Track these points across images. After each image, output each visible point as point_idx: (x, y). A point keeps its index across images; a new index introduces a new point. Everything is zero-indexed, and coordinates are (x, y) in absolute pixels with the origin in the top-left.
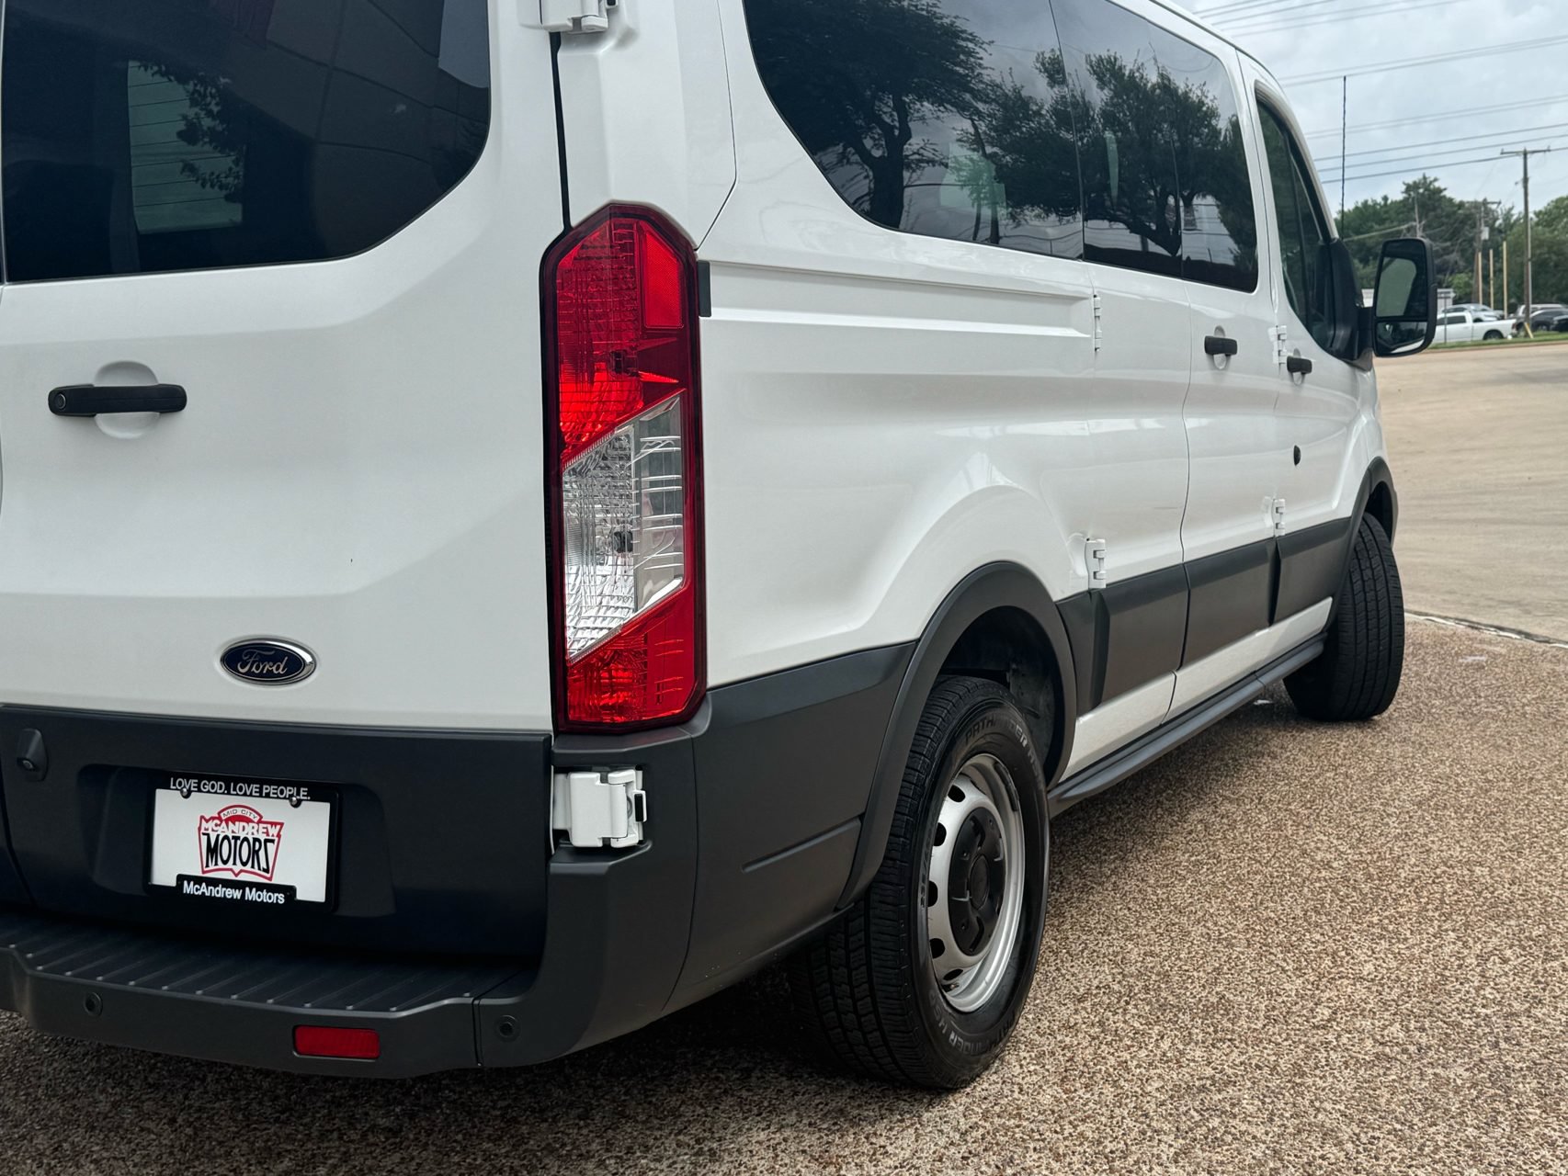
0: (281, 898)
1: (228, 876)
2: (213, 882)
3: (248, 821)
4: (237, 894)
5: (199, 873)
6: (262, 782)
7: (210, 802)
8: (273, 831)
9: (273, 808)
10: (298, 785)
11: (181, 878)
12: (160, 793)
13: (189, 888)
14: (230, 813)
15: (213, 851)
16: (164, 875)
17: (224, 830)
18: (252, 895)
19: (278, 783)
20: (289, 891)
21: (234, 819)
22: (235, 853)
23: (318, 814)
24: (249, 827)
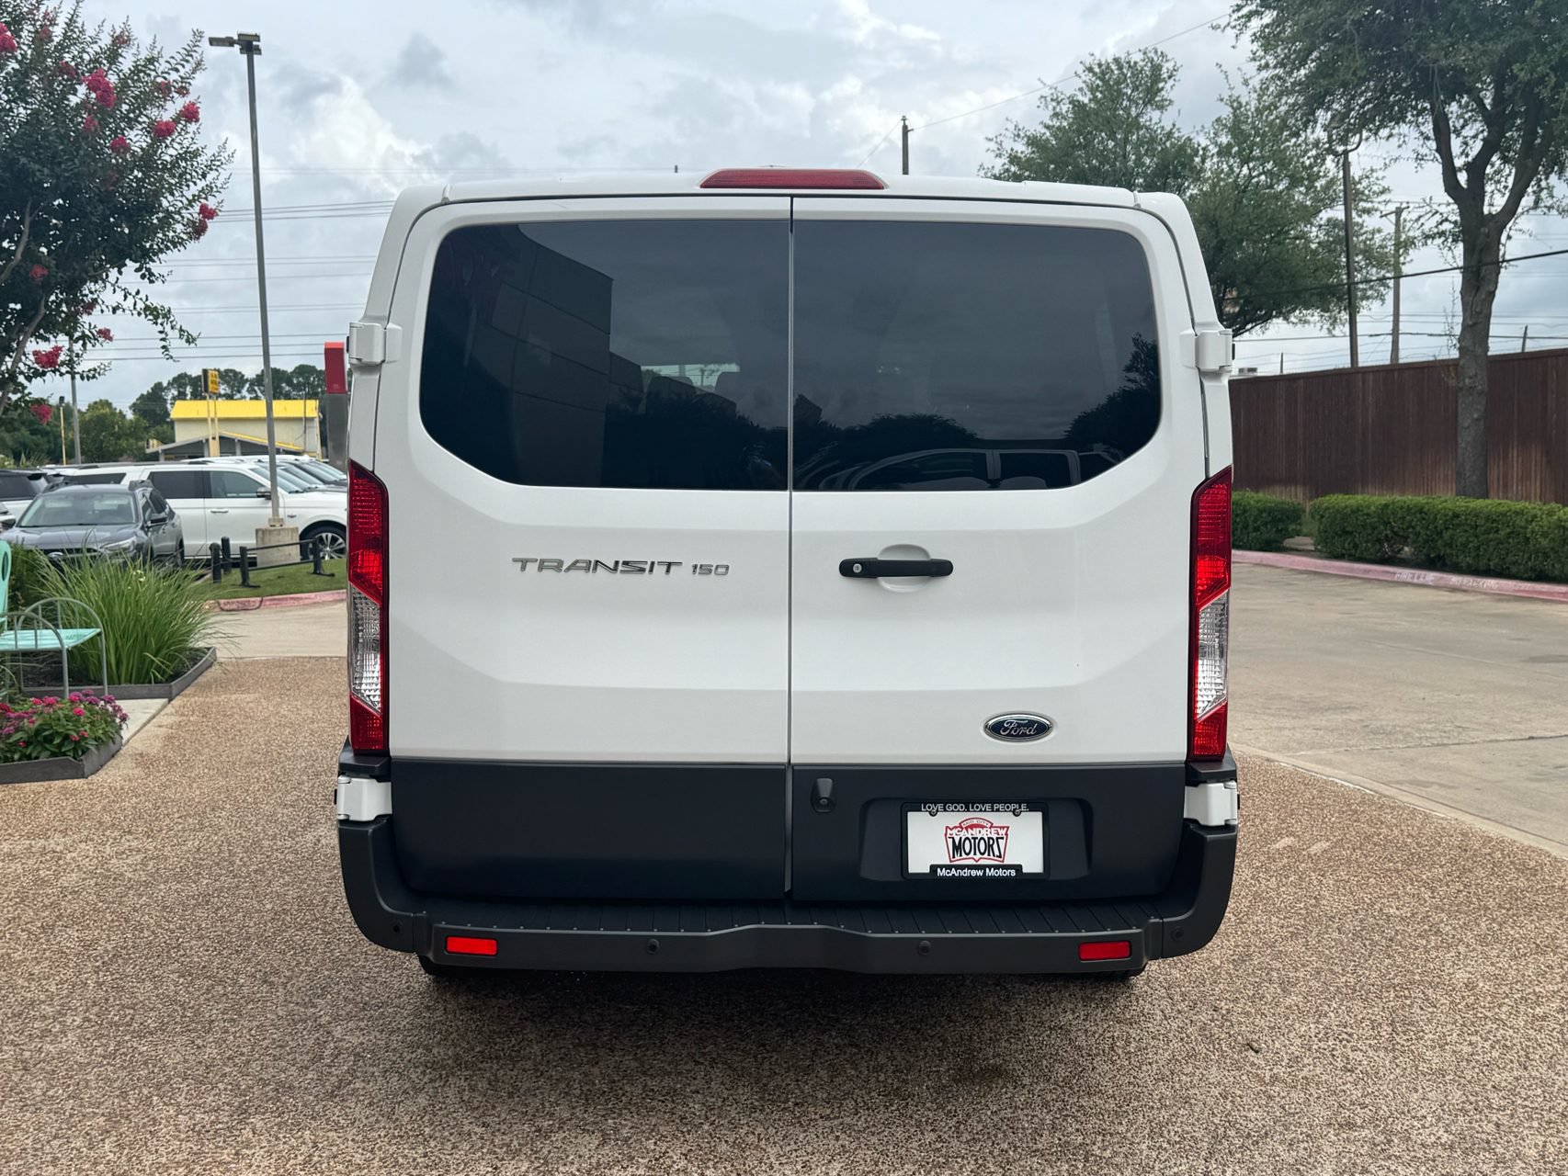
0: (1012, 873)
1: (970, 862)
2: (957, 867)
3: (982, 826)
4: (980, 873)
5: (948, 862)
6: (993, 802)
7: (952, 818)
8: (1002, 832)
9: (1001, 818)
10: (1019, 803)
11: (934, 868)
12: (912, 817)
13: (944, 873)
14: (969, 823)
15: (958, 848)
16: (919, 866)
17: (964, 834)
18: (991, 873)
19: (1005, 802)
20: (1019, 867)
21: (973, 826)
22: (975, 847)
23: (1033, 818)
24: (984, 830)
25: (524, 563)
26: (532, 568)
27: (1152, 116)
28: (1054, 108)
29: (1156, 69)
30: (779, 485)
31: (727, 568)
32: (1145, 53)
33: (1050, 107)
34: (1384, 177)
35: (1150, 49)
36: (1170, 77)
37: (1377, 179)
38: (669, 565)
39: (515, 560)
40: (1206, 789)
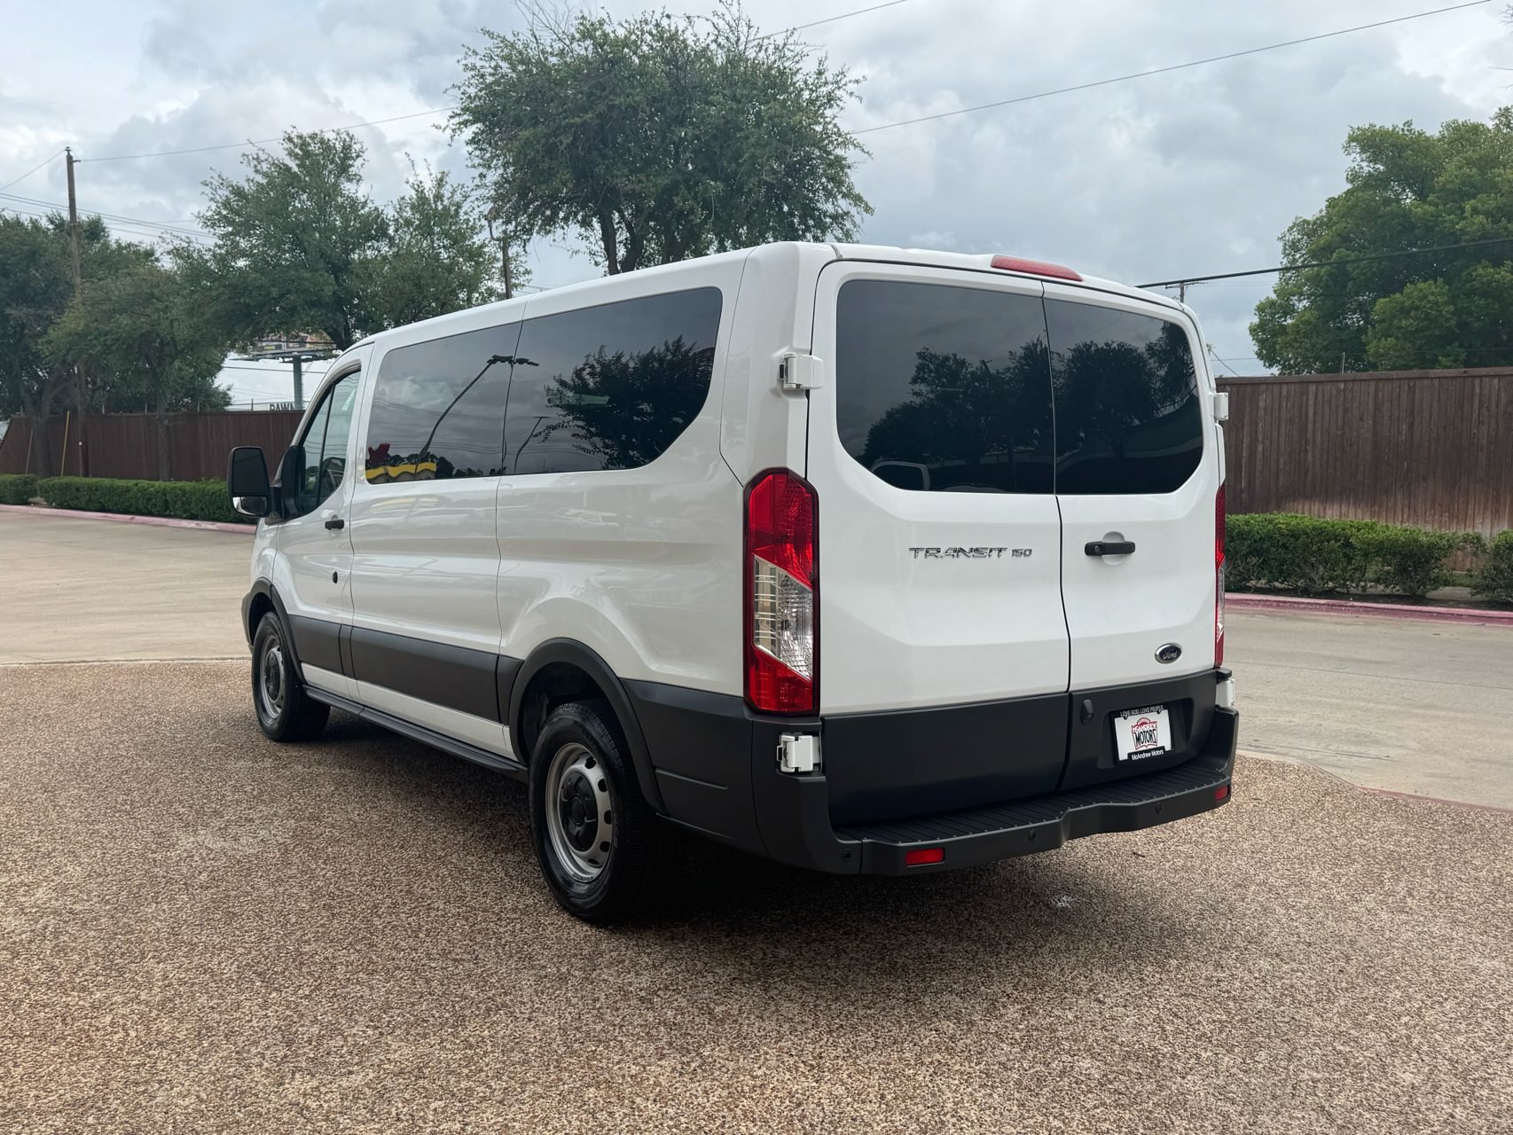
0: (1161, 752)
1: (1144, 748)
2: (1141, 752)
3: (1146, 723)
4: (1149, 755)
5: (1134, 750)
6: (1149, 706)
7: (1134, 719)
8: (1154, 725)
9: (1152, 716)
10: (1159, 705)
11: (1130, 755)
12: (1116, 720)
13: (1134, 758)
14: (1140, 722)
15: (1138, 739)
16: (1123, 756)
17: (1140, 730)
18: (1154, 753)
19: (1154, 705)
20: (1163, 748)
21: (1143, 724)
22: (1145, 737)
23: (1165, 714)
24: (1147, 726)
25: (916, 550)
26: (922, 554)
27: (348, 187)
28: (255, 166)
29: (347, 148)
30: (1049, 491)
31: (1031, 551)
32: (338, 134)
33: (252, 165)
34: (526, 262)
35: (343, 131)
36: (358, 156)
37: (521, 262)
38: (1000, 550)
39: (911, 549)
40: (1226, 684)
